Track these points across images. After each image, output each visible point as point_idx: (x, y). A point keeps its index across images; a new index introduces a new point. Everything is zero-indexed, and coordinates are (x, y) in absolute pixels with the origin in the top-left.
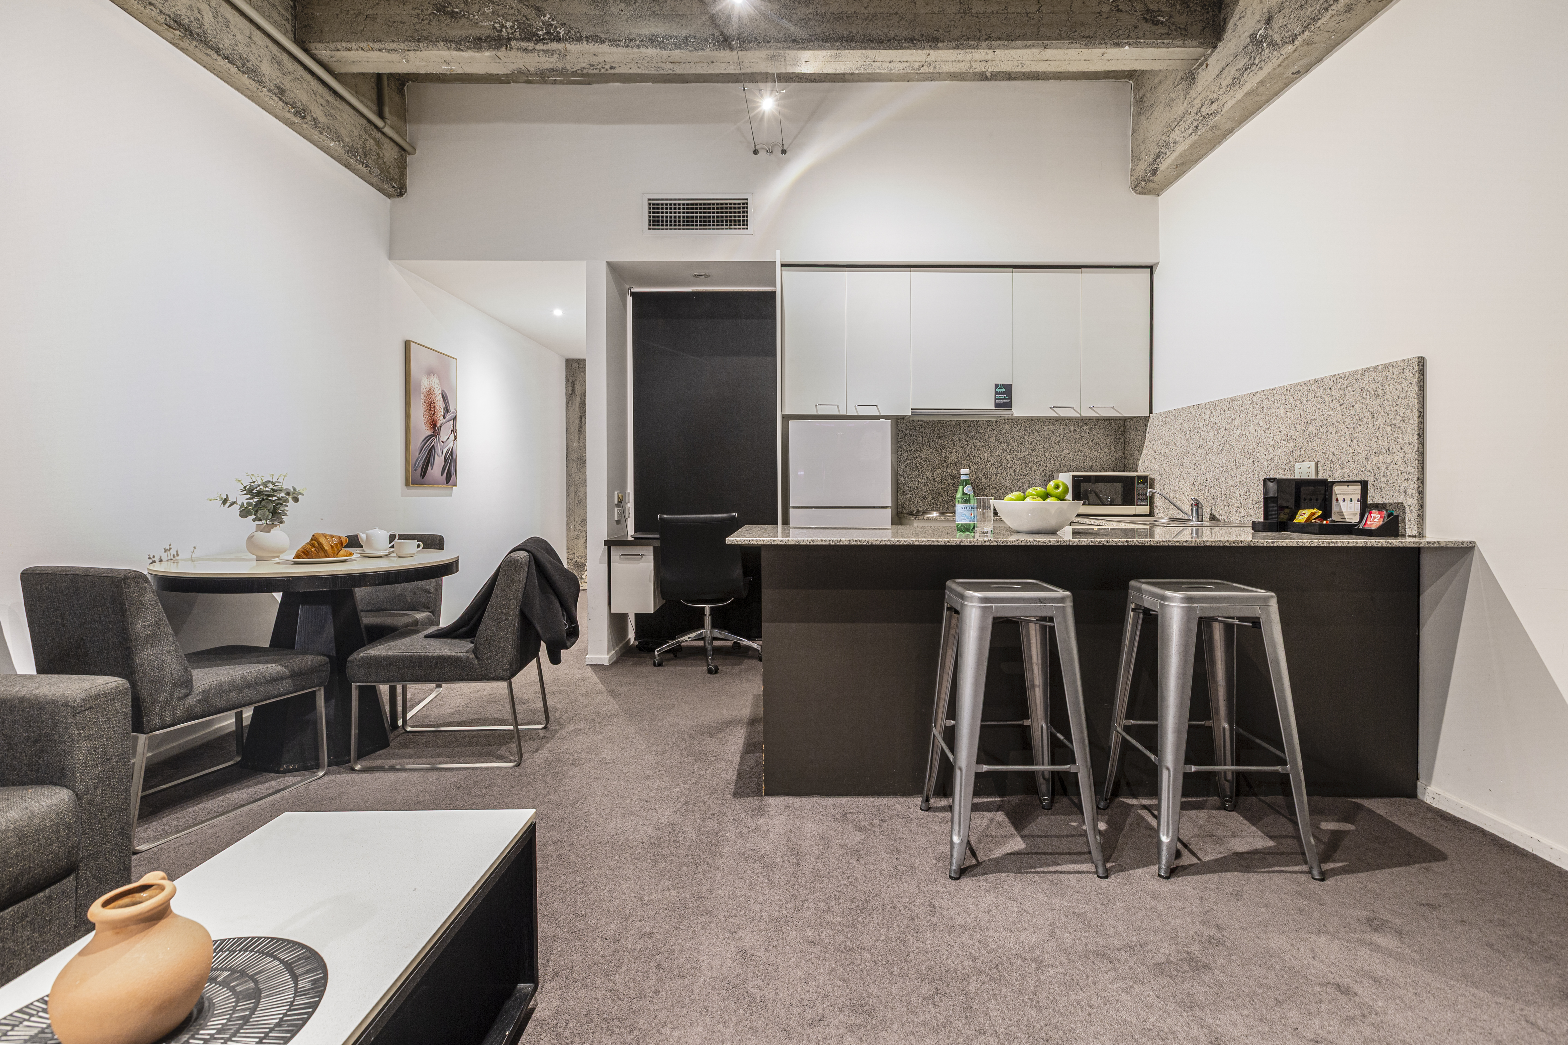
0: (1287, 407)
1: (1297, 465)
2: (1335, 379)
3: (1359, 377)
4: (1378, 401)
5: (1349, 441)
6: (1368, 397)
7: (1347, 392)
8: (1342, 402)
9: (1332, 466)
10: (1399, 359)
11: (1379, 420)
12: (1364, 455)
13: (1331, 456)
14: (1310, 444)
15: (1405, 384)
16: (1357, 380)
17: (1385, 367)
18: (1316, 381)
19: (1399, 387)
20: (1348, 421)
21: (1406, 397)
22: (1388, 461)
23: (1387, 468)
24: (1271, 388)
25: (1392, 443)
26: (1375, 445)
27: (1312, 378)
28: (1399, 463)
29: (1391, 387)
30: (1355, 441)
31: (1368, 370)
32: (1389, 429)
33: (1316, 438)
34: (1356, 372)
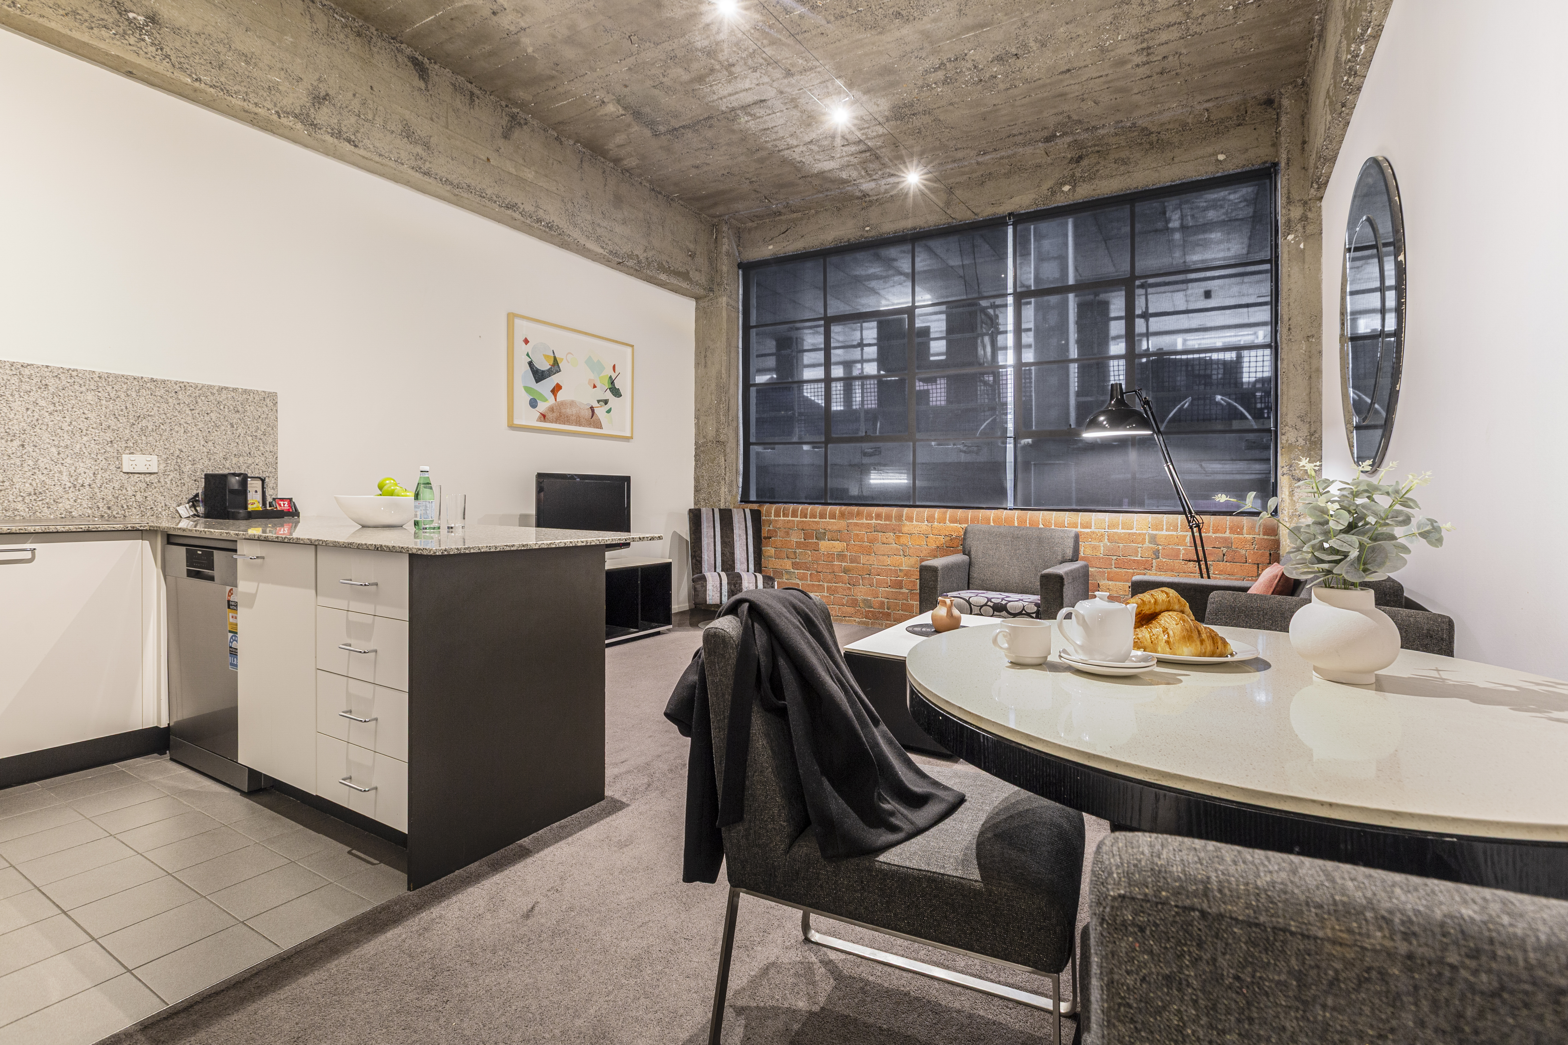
0: (100, 394)
1: (125, 457)
2: (184, 386)
3: (215, 391)
4: (238, 415)
5: (203, 442)
6: (226, 410)
7: (199, 400)
8: (193, 407)
9: (179, 460)
10: (260, 389)
11: (239, 430)
12: (221, 455)
13: (178, 452)
14: (144, 438)
15: (265, 409)
16: (213, 394)
17: (245, 391)
18: (153, 380)
19: (260, 409)
20: (201, 425)
21: (266, 418)
22: (250, 462)
23: (248, 467)
24: (72, 368)
25: (253, 450)
26: (235, 449)
27: (147, 375)
28: (260, 464)
29: (252, 408)
30: (210, 444)
31: (226, 388)
32: (250, 438)
33: (154, 434)
34: (210, 387)
